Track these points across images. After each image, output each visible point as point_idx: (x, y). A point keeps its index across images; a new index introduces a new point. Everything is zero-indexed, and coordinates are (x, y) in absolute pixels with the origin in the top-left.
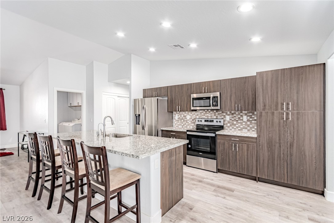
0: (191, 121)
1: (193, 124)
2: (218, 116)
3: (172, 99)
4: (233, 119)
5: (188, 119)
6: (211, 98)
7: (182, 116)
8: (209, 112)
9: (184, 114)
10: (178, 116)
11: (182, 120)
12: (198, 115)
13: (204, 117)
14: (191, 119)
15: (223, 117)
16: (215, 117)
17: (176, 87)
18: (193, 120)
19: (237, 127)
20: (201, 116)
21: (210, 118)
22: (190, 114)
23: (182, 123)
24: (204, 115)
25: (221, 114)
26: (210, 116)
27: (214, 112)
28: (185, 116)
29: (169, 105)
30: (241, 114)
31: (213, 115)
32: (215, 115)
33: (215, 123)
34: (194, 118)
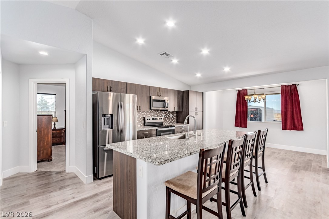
0: (139, 120)
1: (141, 123)
2: (158, 115)
4: (166, 117)
12: (144, 114)
13: (149, 116)
15: (161, 115)
16: (156, 116)
19: (168, 122)
21: (154, 117)
24: (149, 114)
25: (160, 114)
26: (153, 115)
27: (155, 112)
30: (169, 113)
31: (155, 114)
33: (158, 121)
34: (142, 118)
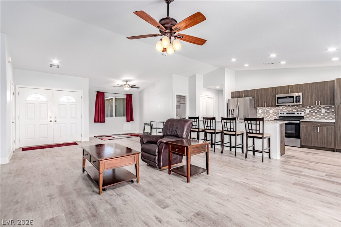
0: (273, 114)
1: (276, 116)
2: (299, 110)
3: (258, 98)
4: (312, 112)
5: (270, 112)
6: (295, 97)
7: (265, 110)
8: (291, 107)
9: (266, 109)
10: (261, 111)
11: (265, 114)
12: (280, 109)
13: (286, 111)
14: (274, 112)
15: (303, 110)
16: (296, 111)
17: (262, 90)
18: (275, 113)
19: (316, 117)
20: (282, 110)
21: (291, 112)
22: (272, 109)
23: (265, 116)
24: (286, 109)
25: (301, 109)
26: (291, 110)
27: (294, 107)
28: (268, 111)
29: (255, 103)
30: (319, 108)
31: (294, 109)
32: (296, 109)
33: (296, 115)
34: (276, 112)
